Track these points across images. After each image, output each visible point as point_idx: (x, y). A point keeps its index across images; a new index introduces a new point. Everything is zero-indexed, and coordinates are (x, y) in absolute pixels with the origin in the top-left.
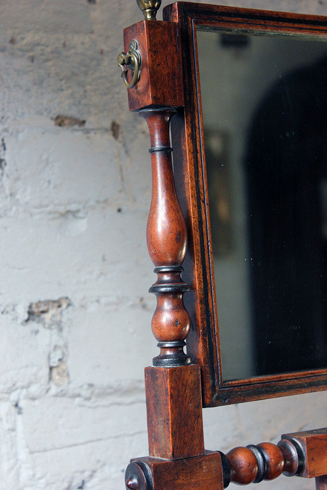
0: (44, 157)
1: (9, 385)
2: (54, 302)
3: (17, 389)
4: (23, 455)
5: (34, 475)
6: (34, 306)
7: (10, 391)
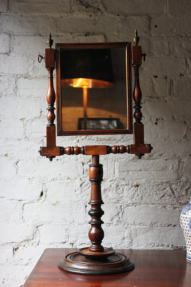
3: (78, 137)
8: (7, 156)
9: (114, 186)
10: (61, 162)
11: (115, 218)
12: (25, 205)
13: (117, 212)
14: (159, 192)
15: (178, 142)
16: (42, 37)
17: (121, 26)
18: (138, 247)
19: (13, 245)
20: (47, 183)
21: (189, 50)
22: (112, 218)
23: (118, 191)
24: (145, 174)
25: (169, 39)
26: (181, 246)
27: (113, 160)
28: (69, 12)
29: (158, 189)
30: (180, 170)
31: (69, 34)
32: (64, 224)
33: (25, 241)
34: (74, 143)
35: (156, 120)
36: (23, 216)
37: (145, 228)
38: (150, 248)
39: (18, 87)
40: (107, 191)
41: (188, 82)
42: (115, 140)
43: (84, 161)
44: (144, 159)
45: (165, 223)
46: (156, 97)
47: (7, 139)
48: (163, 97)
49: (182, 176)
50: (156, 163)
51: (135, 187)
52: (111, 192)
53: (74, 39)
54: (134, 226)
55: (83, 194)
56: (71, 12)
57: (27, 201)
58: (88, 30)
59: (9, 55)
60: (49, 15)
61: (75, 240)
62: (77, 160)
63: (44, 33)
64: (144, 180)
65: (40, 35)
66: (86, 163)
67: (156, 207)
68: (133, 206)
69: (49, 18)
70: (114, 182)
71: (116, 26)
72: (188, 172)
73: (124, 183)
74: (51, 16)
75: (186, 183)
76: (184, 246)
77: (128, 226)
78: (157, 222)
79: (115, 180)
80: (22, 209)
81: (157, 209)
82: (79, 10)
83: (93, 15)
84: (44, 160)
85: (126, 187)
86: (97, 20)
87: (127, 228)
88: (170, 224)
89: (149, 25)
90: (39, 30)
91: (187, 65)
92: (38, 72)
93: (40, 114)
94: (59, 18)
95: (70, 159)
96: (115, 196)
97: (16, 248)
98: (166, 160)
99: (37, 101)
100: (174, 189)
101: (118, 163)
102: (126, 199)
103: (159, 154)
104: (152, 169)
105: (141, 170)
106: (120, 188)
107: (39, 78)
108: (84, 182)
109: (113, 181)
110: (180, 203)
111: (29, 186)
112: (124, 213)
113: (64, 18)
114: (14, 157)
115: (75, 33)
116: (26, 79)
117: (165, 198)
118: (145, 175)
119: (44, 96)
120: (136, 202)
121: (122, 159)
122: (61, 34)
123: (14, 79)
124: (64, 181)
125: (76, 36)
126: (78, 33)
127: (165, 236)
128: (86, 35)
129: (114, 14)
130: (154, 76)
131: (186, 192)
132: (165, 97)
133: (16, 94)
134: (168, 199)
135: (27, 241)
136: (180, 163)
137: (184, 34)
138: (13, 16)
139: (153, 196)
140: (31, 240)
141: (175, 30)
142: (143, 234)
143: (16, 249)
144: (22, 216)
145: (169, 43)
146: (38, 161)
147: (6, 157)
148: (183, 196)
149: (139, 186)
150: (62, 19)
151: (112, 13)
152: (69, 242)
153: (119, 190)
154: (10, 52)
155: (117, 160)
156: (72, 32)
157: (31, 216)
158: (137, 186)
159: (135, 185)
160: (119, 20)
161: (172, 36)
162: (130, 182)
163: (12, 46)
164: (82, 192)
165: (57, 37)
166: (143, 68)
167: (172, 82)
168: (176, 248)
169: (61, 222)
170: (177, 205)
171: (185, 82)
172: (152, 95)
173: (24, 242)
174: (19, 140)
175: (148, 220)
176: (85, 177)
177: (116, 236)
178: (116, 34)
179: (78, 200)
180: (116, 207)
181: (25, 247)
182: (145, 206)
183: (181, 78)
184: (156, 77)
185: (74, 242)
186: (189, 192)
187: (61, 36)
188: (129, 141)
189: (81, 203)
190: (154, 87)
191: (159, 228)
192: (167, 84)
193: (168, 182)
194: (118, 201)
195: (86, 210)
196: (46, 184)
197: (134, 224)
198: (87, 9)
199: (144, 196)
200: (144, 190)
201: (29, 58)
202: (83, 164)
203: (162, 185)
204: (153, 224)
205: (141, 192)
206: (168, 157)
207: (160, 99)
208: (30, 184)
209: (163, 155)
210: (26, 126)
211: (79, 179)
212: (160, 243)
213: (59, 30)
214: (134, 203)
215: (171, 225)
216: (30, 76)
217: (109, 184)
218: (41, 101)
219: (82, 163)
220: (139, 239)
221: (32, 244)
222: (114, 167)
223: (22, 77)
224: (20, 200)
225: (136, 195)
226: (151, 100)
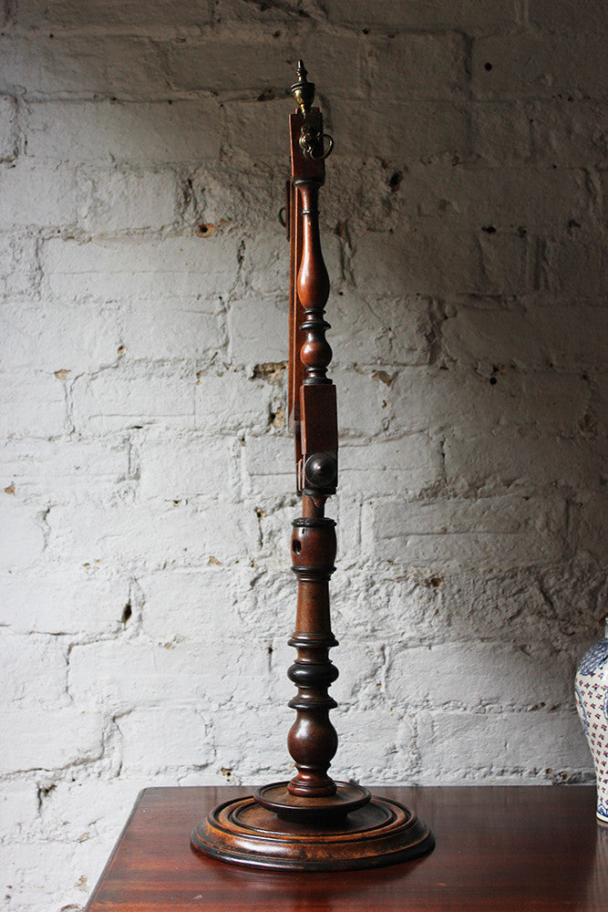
0: (275, 253)
1: (236, 423)
2: (278, 364)
3: (242, 428)
4: (245, 475)
5: (252, 491)
6: (260, 367)
7: (237, 428)
8: (12, 491)
9: (359, 583)
10: (190, 508)
11: (363, 685)
12: (75, 649)
13: (370, 667)
14: (503, 600)
15: (563, 438)
16: (119, 105)
17: (374, 67)
18: (438, 778)
19: (38, 778)
20: (142, 577)
21: (595, 144)
22: (356, 685)
23: (372, 598)
24: (460, 543)
25: (531, 106)
26: (576, 771)
27: (355, 501)
28: (207, 24)
29: (501, 590)
30: (570, 529)
31: (208, 93)
32: (199, 707)
33: (75, 764)
34: (229, 449)
35: (492, 370)
36: (69, 684)
37: (459, 717)
38: (476, 780)
39: (43, 269)
40: (337, 599)
41: (594, 248)
42: (360, 436)
43: (262, 505)
44: (455, 496)
45: (522, 699)
46: (491, 296)
47: (11, 437)
48: (515, 297)
49: (576, 548)
50: (492, 508)
51: (428, 586)
52: (350, 601)
53: (222, 112)
54: (425, 710)
55: (261, 610)
56: (214, 22)
57: (79, 637)
58: (268, 81)
59: (14, 166)
60: (142, 31)
61: (237, 759)
62: (239, 502)
63: (126, 92)
64: (454, 564)
65: (114, 99)
66: (268, 511)
67: (494, 648)
68: (422, 648)
69: (142, 44)
70: (360, 570)
71: (359, 66)
72: (596, 537)
73: (391, 573)
74: (149, 38)
75: (589, 571)
76: (584, 771)
77: (405, 712)
78: (498, 698)
79: (364, 563)
80: (65, 660)
81: (498, 656)
82: (240, 18)
83: (284, 31)
84: (133, 504)
85: (398, 587)
86: (298, 47)
87: (402, 718)
88: (540, 702)
89: (465, 62)
90: (111, 84)
91: (589, 189)
92: (110, 219)
93: (118, 356)
94: (174, 43)
95: (217, 498)
96: (363, 614)
97: (47, 784)
98: (527, 499)
99: (106, 313)
100: (551, 591)
101: (372, 511)
102: (399, 626)
103: (502, 480)
104: (481, 527)
105: (445, 531)
106: (377, 590)
107: (114, 238)
108: (263, 573)
109: (357, 566)
110: (571, 635)
111: (86, 587)
112: (391, 671)
113: (189, 41)
114: (37, 495)
115: (225, 90)
116: (71, 243)
117: (523, 621)
118: (460, 547)
119: (130, 297)
120: (432, 633)
121: (385, 495)
122: (182, 95)
123: (32, 242)
124: (199, 569)
125: (231, 102)
126: (235, 90)
127: (524, 740)
128: (261, 98)
129: (353, 29)
130: (484, 229)
131: (591, 600)
132: (521, 296)
133: (39, 293)
134: (533, 624)
135: (81, 763)
136: (572, 507)
137: (580, 90)
138: (26, 38)
139: (485, 613)
140: (94, 761)
141: (549, 78)
142: (453, 735)
143: (47, 791)
144: (64, 685)
145: (532, 121)
146: (113, 506)
147: (9, 497)
148: (580, 613)
149: (441, 584)
150: (183, 44)
151: (346, 24)
152: (217, 766)
153: (376, 597)
154: (16, 153)
155: (369, 501)
156: (217, 88)
157: (95, 684)
158: (435, 582)
159: (426, 581)
160: (368, 47)
161: (539, 99)
162: (412, 571)
163: (22, 135)
164: (259, 604)
165: (168, 104)
166: (449, 203)
167: (541, 247)
168: (560, 779)
169: (190, 703)
170: (562, 643)
171: (585, 246)
172: (479, 290)
173: (73, 768)
174: (50, 440)
175: (469, 690)
176: (266, 557)
177: (367, 745)
178: (359, 92)
179: (245, 630)
180: (367, 650)
181: (77, 782)
182: (459, 645)
183: (571, 235)
184: (491, 230)
185: (233, 764)
186: (600, 599)
187: (182, 100)
188: (405, 438)
189: (256, 641)
190: (486, 265)
191: (505, 715)
192: (528, 253)
193: (533, 570)
194: (374, 630)
195: (270, 663)
196: (139, 582)
197: (425, 704)
198: (266, 12)
199: (458, 613)
200: (456, 596)
201: (79, 173)
202: (259, 515)
203: (512, 577)
204: (487, 704)
205: (447, 602)
206: (531, 489)
207: (506, 303)
208: (89, 580)
209: (517, 481)
210: (73, 393)
211: (248, 561)
212: (509, 763)
213: (174, 83)
214: (425, 638)
215: (543, 704)
216: (83, 232)
217: (344, 579)
218: (120, 312)
219: (256, 510)
220: (442, 753)
221: (100, 773)
222: (360, 523)
223: (58, 237)
224: (59, 634)
225: (431, 612)
226: (475, 305)
